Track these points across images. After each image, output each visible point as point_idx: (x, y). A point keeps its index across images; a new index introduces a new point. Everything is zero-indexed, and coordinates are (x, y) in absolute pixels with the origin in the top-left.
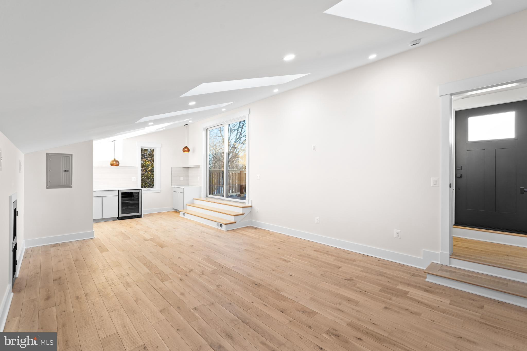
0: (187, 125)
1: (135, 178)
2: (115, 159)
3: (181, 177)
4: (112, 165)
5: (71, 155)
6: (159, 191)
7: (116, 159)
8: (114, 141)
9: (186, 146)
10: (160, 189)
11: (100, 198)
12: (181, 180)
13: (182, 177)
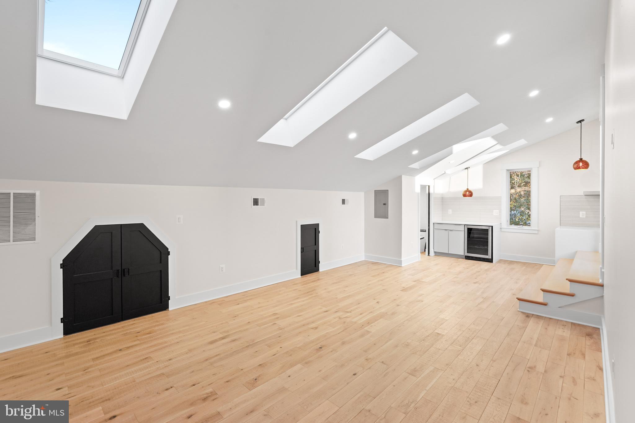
0: (583, 120)
1: (498, 211)
2: (467, 189)
3: (581, 213)
4: (465, 195)
5: (388, 190)
6: (536, 232)
7: (470, 189)
8: (467, 168)
9: (581, 159)
10: (537, 229)
11: (447, 232)
12: (580, 217)
13: (584, 212)
